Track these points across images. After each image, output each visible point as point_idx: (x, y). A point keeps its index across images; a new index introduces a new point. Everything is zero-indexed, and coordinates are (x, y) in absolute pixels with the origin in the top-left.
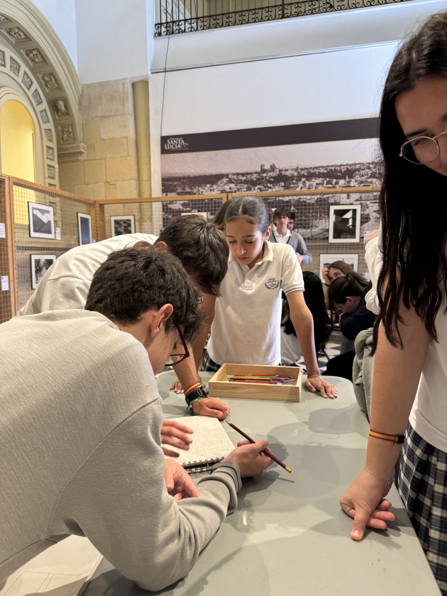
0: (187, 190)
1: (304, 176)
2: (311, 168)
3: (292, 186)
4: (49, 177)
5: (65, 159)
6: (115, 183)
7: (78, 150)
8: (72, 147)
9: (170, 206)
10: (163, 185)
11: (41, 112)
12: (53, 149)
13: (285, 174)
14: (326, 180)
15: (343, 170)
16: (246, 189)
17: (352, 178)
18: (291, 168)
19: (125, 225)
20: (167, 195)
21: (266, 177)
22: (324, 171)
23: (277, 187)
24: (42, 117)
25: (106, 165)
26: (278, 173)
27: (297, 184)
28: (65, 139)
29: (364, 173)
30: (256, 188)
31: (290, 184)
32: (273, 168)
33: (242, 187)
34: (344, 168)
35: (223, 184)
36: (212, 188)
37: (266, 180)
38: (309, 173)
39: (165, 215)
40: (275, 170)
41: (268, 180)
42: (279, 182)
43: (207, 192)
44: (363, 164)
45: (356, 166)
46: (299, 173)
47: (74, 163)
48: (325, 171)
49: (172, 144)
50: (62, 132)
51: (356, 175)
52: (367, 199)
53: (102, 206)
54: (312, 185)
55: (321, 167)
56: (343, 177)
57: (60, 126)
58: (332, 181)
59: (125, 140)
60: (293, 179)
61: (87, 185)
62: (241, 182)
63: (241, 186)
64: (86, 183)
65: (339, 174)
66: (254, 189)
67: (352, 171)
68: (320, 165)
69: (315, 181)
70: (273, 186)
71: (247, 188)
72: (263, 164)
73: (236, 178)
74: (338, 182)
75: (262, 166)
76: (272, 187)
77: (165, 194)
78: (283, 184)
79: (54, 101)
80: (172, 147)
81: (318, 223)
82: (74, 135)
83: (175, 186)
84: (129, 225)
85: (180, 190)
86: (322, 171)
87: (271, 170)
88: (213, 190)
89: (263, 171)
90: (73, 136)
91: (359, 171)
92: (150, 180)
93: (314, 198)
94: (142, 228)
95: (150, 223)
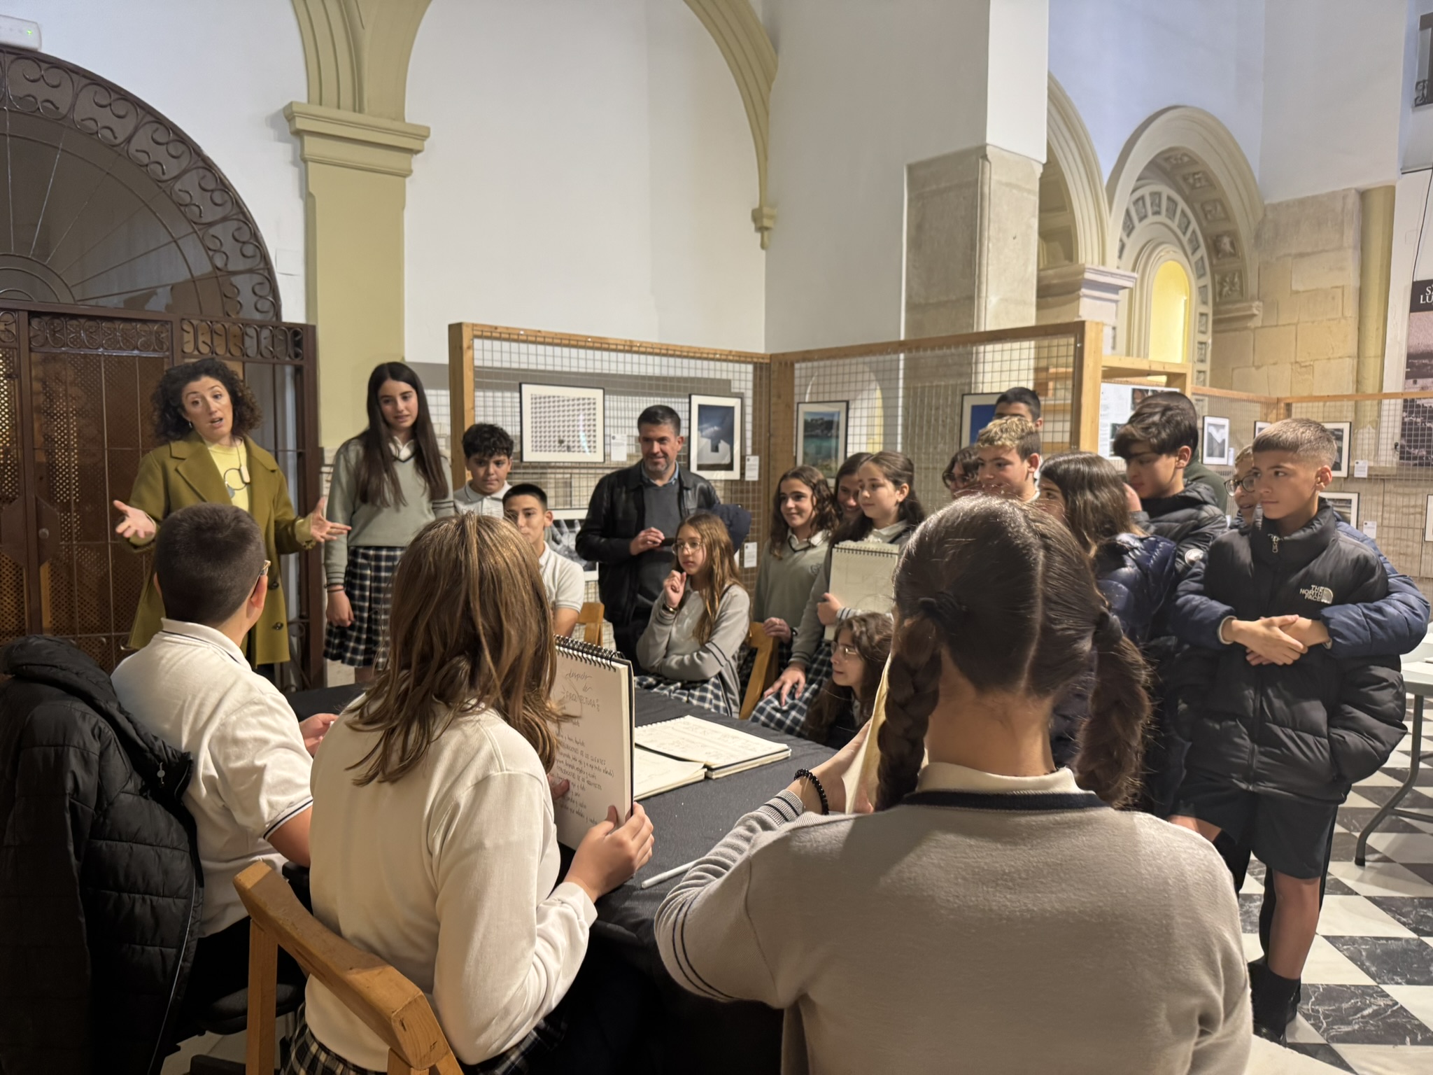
4: (1199, 361)
5: (1224, 327)
6: (1311, 363)
8: (1237, 308)
10: (1409, 365)
11: (1196, 262)
12: (1207, 315)
20: (1415, 382)
24: (1198, 270)
25: (1296, 335)
28: (1224, 294)
39: (1406, 417)
47: (1237, 333)
50: (1223, 283)
53: (1289, 404)
57: (1220, 275)
64: (1256, 365)
77: (1411, 381)
79: (1216, 240)
82: (1241, 287)
90: (1239, 289)
92: (1383, 356)
94: (1356, 439)
95: (1373, 431)
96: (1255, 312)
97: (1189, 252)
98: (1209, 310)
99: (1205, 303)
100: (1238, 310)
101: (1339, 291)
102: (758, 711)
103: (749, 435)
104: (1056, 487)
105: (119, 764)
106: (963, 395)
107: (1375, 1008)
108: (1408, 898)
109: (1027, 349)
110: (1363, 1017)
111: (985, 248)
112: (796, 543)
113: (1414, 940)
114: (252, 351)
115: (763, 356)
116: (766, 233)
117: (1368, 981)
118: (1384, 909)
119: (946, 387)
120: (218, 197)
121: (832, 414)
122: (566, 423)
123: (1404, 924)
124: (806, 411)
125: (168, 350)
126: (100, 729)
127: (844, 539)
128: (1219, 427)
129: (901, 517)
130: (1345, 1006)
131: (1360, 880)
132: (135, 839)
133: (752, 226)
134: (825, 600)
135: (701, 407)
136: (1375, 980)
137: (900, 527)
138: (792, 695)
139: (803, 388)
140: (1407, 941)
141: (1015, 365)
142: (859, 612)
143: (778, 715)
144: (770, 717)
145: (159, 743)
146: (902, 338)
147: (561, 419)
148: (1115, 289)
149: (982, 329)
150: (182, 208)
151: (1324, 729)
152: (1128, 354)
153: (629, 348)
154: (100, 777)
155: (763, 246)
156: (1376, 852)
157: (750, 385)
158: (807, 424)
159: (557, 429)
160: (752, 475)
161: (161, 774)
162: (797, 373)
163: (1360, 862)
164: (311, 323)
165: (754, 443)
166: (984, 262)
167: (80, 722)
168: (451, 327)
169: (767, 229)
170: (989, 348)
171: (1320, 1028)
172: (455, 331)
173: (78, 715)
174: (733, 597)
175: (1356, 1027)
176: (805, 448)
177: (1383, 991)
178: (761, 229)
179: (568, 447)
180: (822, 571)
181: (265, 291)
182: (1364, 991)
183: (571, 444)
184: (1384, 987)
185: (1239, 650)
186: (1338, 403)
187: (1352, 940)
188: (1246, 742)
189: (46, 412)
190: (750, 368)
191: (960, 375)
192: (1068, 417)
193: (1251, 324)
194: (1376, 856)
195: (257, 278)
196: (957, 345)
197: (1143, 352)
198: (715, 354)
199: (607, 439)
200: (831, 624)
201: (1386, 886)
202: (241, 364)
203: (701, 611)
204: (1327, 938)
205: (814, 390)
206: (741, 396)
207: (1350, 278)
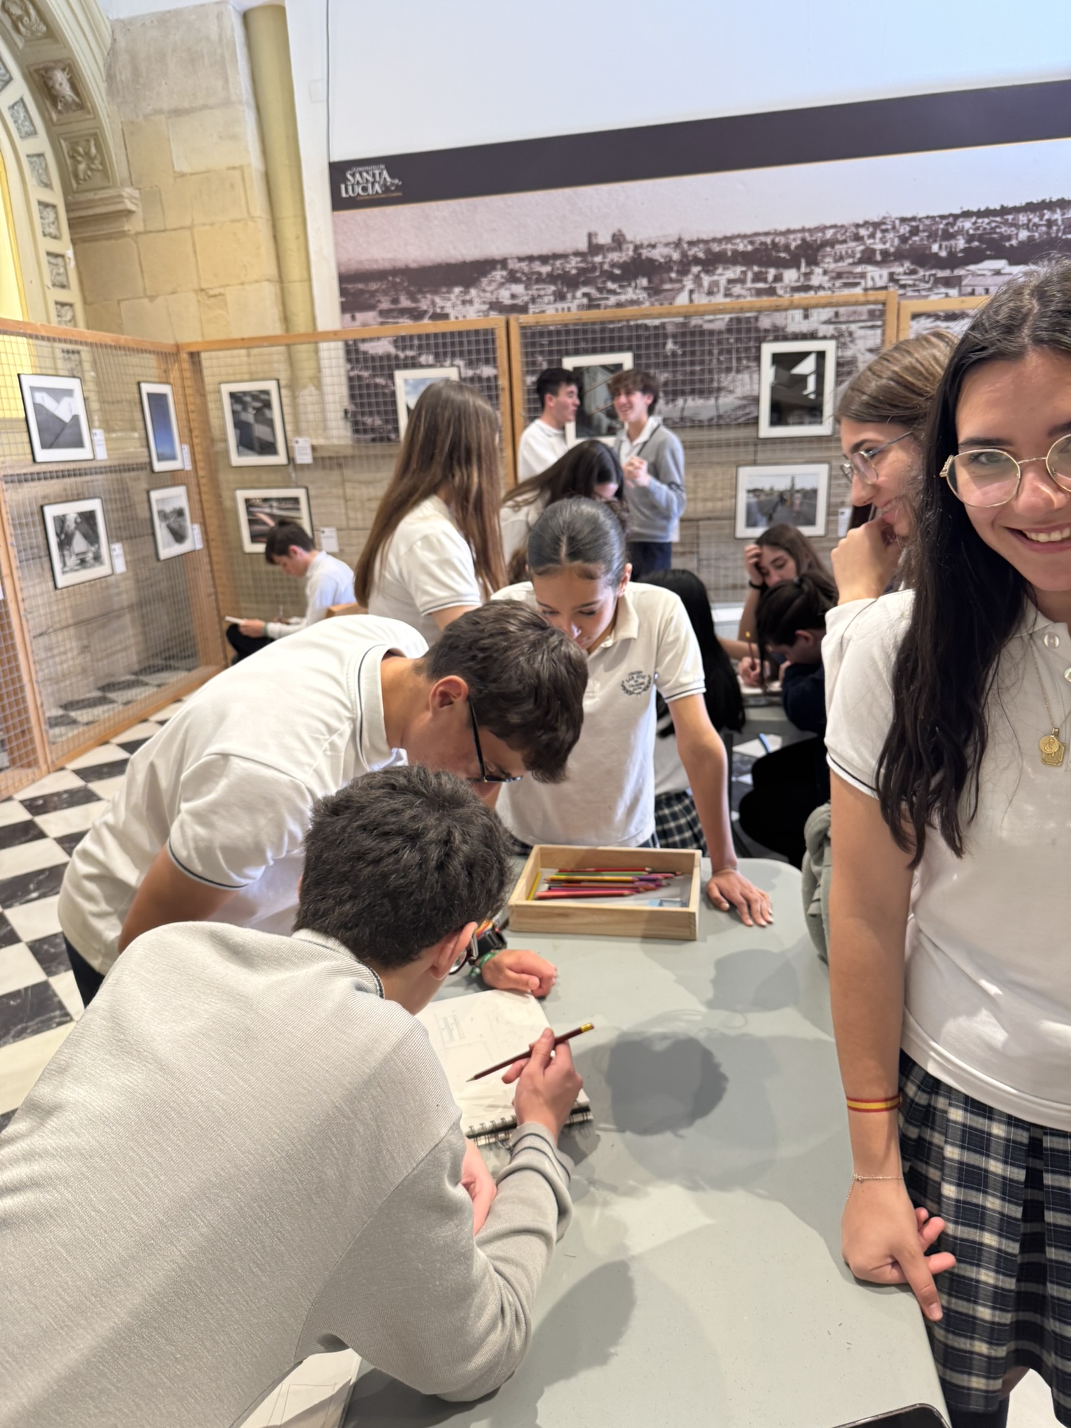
0: (405, 302)
1: (697, 261)
2: (714, 240)
3: (667, 286)
4: (54, 285)
5: (88, 232)
6: (221, 290)
7: (119, 207)
8: (101, 199)
9: (364, 347)
10: (343, 292)
11: (12, 107)
12: (54, 207)
13: (650, 255)
14: (752, 270)
15: (793, 245)
16: (552, 298)
17: (816, 263)
18: (664, 240)
19: (258, 405)
20: (353, 318)
21: (602, 264)
22: (745, 246)
23: (630, 290)
24: (16, 122)
25: (194, 245)
26: (631, 253)
27: (680, 281)
28: (81, 176)
29: (844, 252)
30: (579, 294)
31: (662, 282)
32: (618, 241)
33: (542, 293)
34: (795, 240)
35: (494, 286)
36: (468, 298)
37: (603, 272)
38: (708, 251)
39: (352, 369)
40: (625, 246)
41: (607, 271)
42: (635, 277)
43: (454, 306)
44: (842, 226)
45: (824, 233)
46: (684, 254)
47: (113, 242)
48: (750, 248)
49: (358, 183)
50: (73, 157)
51: (824, 256)
52: (852, 319)
53: (194, 357)
54: (716, 284)
55: (739, 236)
56: (793, 263)
57: (65, 139)
58: (767, 273)
59: (237, 174)
60: (670, 269)
61: (152, 298)
62: (540, 279)
63: (538, 289)
64: (148, 294)
65: (783, 255)
66: (574, 297)
67: (815, 246)
68: (736, 233)
69: (726, 274)
70: (621, 287)
71: (554, 293)
72: (593, 229)
73: (526, 269)
74: (782, 274)
75: (590, 236)
76: (619, 290)
77: (348, 316)
78: (644, 282)
79: (43, 72)
80: (359, 190)
81: (734, 381)
82: (102, 163)
83: (373, 294)
84: (268, 405)
85: (385, 304)
86: (741, 247)
87: (614, 245)
88: (471, 302)
89: (595, 249)
90: (100, 168)
91: (833, 247)
92: (310, 279)
93: (723, 319)
94: (297, 405)
95: (314, 391)
96: (130, 206)
98: (56, 197)
99: (48, 185)
100: (105, 202)
193: (129, 227)
207: (249, 156)
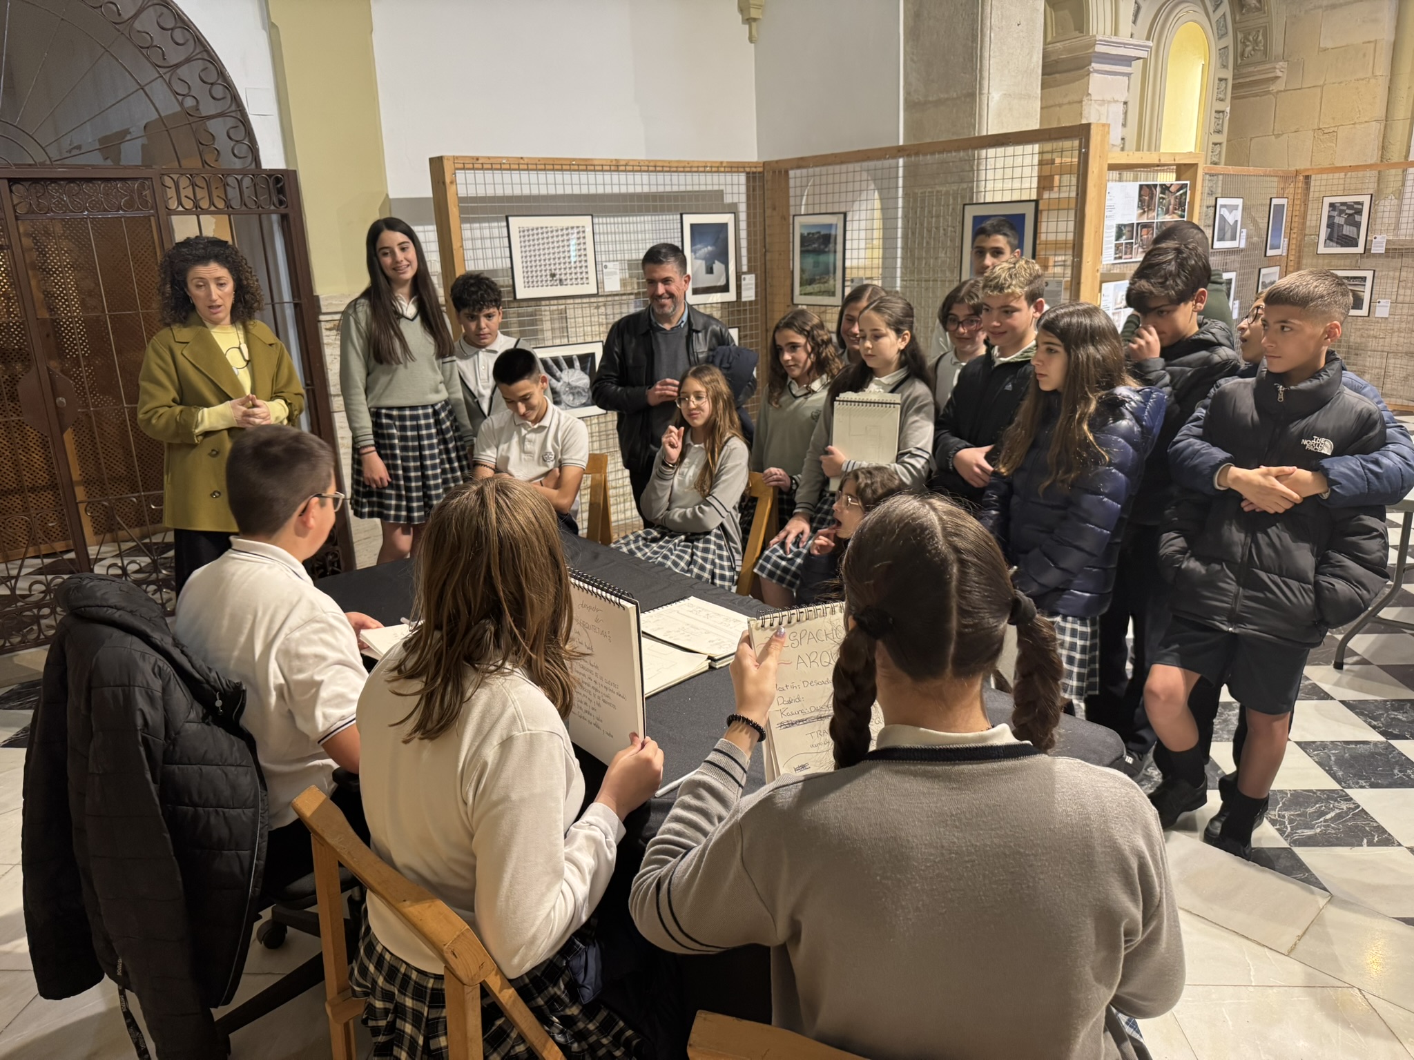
4: (1215, 133)
6: (1335, 129)
7: (1270, 75)
12: (1226, 80)
19: (1351, 212)
24: (1219, 29)
25: (1322, 98)
47: (1260, 98)
50: (1245, 41)
53: (1306, 178)
57: (1243, 33)
64: (1276, 133)
82: (1265, 46)
84: (1359, 212)
90: (1263, 49)
94: (1376, 212)
95: (1395, 202)
96: (1279, 74)
97: (1210, 10)
98: (1228, 75)
99: (1225, 66)
100: (1259, 72)
101: (1372, 45)
102: (764, 560)
103: (744, 252)
104: (1056, 341)
105: (180, 696)
106: (965, 205)
107: (1338, 811)
108: (1381, 701)
109: (1030, 154)
110: (1325, 821)
111: (987, 39)
112: (796, 389)
113: (1382, 743)
114: (236, 203)
115: (755, 165)
116: (754, 24)
117: (1334, 785)
118: (1357, 713)
119: (947, 193)
120: (179, 35)
121: (830, 226)
122: (557, 256)
123: (1374, 727)
124: (801, 224)
125: (152, 208)
126: (159, 667)
127: (844, 391)
128: (1232, 208)
129: (901, 365)
130: (1310, 810)
131: (1337, 684)
132: (204, 761)
133: (740, 17)
134: (827, 453)
135: (693, 226)
136: (1340, 784)
137: (901, 374)
138: (796, 543)
139: (798, 198)
140: (1376, 744)
141: (1018, 172)
142: (865, 464)
143: (784, 563)
144: (776, 565)
145: (213, 674)
146: (901, 143)
147: (551, 251)
148: (1127, 61)
149: (984, 133)
150: (144, 51)
151: (1311, 575)
152: (1138, 149)
153: (616, 167)
154: (165, 710)
155: (751, 40)
156: (1355, 654)
157: (743, 198)
158: (803, 238)
159: (547, 262)
160: (749, 294)
161: (219, 703)
162: (792, 183)
163: (1339, 666)
164: (291, 168)
165: (749, 260)
166: (986, 55)
167: (141, 663)
168: (431, 160)
169: (755, 20)
170: (991, 152)
171: (1285, 832)
172: (437, 164)
173: (137, 656)
174: (732, 450)
175: (1318, 830)
176: (801, 263)
177: (1347, 795)
178: (749, 21)
179: (561, 280)
180: (821, 418)
181: (240, 134)
182: (1330, 795)
183: (563, 277)
184: (1348, 791)
185: (1233, 497)
186: (1360, 174)
187: (1323, 745)
188: (1231, 586)
189: (40, 268)
190: (742, 178)
191: (962, 181)
192: (1072, 213)
193: (1274, 88)
194: (1355, 659)
195: (230, 122)
196: (958, 150)
197: (1154, 145)
198: (705, 167)
199: (599, 268)
200: (836, 476)
201: (1361, 690)
202: (227, 216)
203: (702, 463)
204: (1299, 743)
205: (810, 201)
206: (732, 209)
207: (1384, 32)
